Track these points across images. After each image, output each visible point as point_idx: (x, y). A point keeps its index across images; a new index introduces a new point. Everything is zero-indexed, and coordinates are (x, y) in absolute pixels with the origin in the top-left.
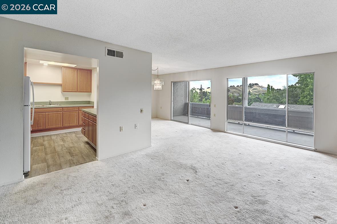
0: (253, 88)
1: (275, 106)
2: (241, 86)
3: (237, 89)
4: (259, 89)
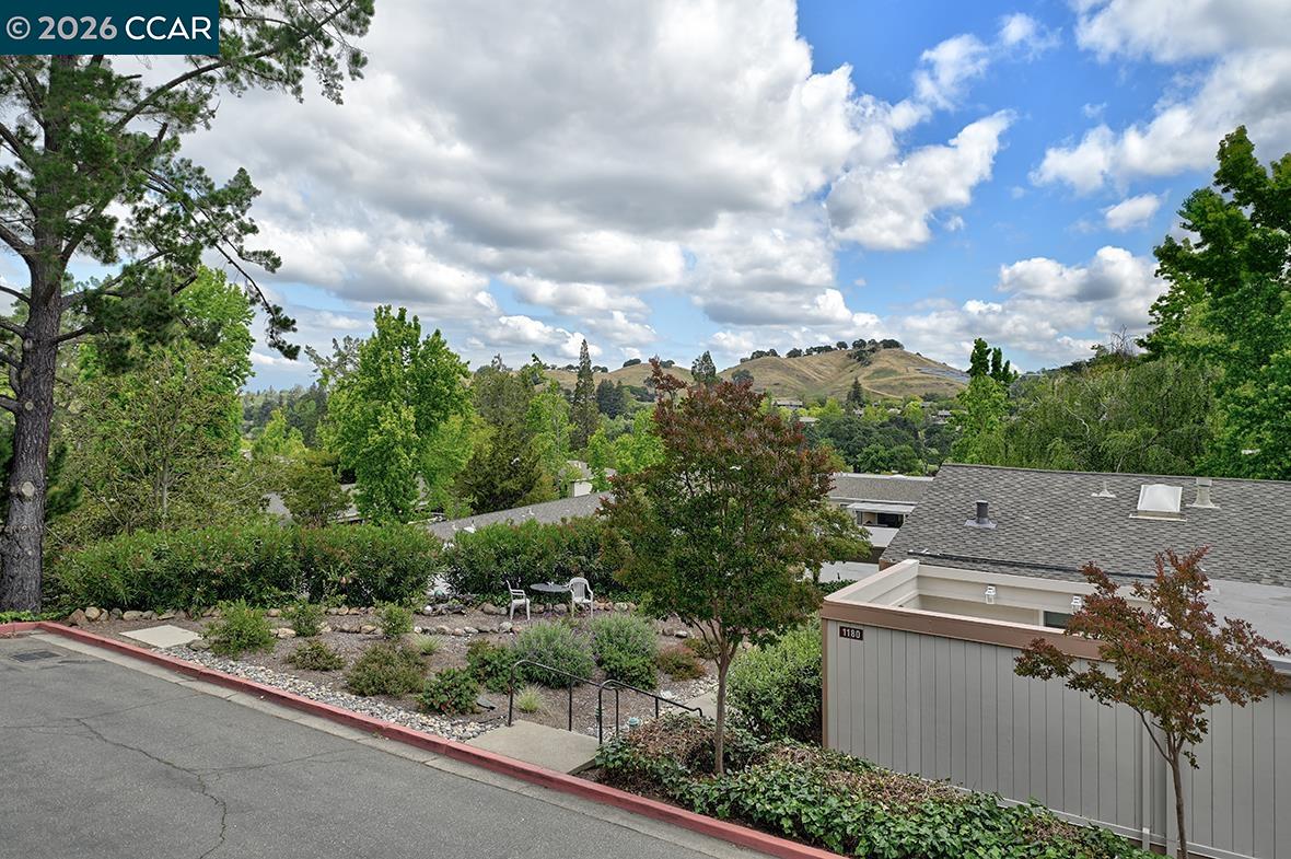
0: (872, 367)
1: (1105, 494)
2: (809, 352)
3: (788, 370)
4: (902, 370)
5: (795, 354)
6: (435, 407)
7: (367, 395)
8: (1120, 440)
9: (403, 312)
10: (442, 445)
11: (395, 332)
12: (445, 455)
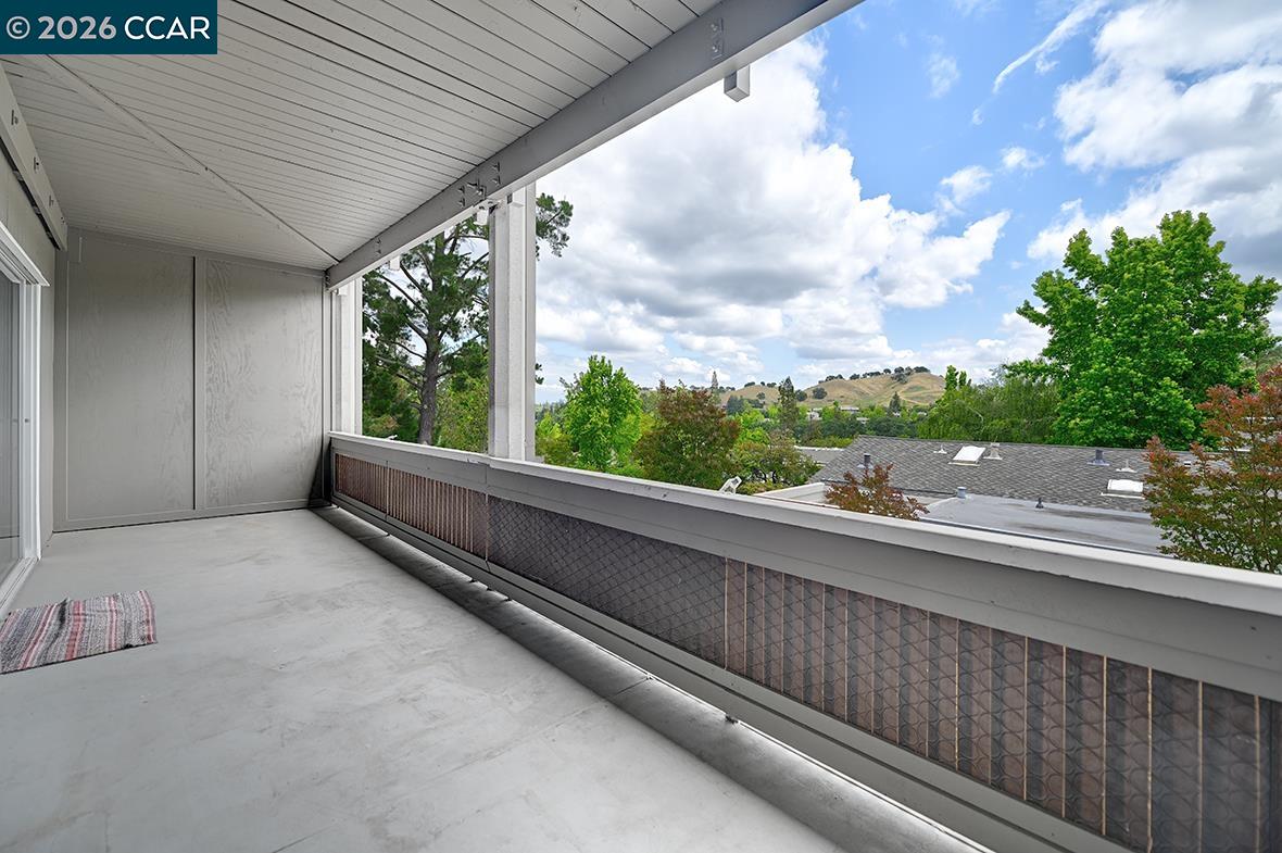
0: (908, 385)
1: (942, 452)
2: (864, 376)
3: (850, 388)
4: (929, 386)
5: (854, 377)
6: (620, 409)
7: (584, 403)
8: (998, 424)
9: (603, 358)
10: (623, 431)
11: (598, 370)
12: (626, 436)
